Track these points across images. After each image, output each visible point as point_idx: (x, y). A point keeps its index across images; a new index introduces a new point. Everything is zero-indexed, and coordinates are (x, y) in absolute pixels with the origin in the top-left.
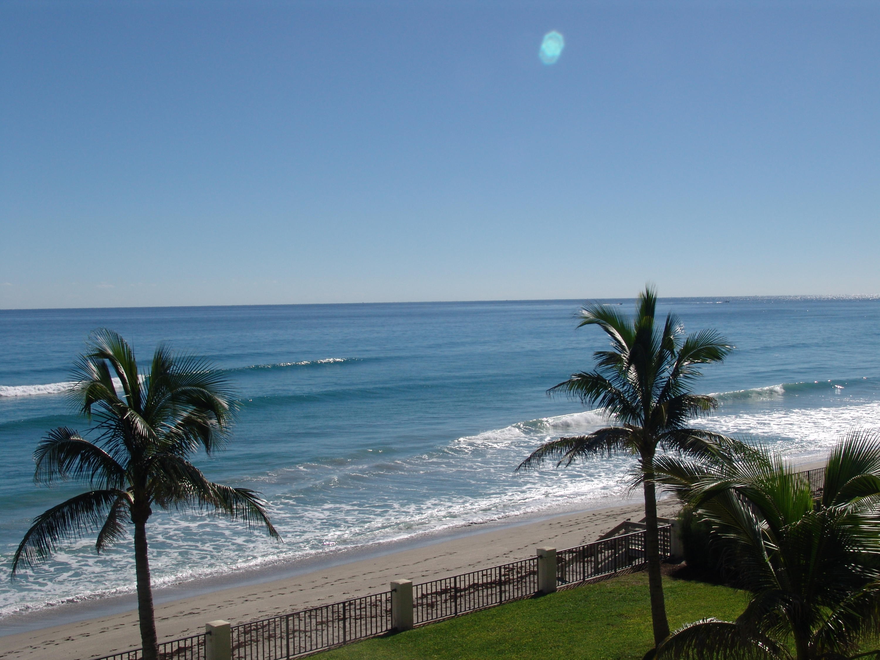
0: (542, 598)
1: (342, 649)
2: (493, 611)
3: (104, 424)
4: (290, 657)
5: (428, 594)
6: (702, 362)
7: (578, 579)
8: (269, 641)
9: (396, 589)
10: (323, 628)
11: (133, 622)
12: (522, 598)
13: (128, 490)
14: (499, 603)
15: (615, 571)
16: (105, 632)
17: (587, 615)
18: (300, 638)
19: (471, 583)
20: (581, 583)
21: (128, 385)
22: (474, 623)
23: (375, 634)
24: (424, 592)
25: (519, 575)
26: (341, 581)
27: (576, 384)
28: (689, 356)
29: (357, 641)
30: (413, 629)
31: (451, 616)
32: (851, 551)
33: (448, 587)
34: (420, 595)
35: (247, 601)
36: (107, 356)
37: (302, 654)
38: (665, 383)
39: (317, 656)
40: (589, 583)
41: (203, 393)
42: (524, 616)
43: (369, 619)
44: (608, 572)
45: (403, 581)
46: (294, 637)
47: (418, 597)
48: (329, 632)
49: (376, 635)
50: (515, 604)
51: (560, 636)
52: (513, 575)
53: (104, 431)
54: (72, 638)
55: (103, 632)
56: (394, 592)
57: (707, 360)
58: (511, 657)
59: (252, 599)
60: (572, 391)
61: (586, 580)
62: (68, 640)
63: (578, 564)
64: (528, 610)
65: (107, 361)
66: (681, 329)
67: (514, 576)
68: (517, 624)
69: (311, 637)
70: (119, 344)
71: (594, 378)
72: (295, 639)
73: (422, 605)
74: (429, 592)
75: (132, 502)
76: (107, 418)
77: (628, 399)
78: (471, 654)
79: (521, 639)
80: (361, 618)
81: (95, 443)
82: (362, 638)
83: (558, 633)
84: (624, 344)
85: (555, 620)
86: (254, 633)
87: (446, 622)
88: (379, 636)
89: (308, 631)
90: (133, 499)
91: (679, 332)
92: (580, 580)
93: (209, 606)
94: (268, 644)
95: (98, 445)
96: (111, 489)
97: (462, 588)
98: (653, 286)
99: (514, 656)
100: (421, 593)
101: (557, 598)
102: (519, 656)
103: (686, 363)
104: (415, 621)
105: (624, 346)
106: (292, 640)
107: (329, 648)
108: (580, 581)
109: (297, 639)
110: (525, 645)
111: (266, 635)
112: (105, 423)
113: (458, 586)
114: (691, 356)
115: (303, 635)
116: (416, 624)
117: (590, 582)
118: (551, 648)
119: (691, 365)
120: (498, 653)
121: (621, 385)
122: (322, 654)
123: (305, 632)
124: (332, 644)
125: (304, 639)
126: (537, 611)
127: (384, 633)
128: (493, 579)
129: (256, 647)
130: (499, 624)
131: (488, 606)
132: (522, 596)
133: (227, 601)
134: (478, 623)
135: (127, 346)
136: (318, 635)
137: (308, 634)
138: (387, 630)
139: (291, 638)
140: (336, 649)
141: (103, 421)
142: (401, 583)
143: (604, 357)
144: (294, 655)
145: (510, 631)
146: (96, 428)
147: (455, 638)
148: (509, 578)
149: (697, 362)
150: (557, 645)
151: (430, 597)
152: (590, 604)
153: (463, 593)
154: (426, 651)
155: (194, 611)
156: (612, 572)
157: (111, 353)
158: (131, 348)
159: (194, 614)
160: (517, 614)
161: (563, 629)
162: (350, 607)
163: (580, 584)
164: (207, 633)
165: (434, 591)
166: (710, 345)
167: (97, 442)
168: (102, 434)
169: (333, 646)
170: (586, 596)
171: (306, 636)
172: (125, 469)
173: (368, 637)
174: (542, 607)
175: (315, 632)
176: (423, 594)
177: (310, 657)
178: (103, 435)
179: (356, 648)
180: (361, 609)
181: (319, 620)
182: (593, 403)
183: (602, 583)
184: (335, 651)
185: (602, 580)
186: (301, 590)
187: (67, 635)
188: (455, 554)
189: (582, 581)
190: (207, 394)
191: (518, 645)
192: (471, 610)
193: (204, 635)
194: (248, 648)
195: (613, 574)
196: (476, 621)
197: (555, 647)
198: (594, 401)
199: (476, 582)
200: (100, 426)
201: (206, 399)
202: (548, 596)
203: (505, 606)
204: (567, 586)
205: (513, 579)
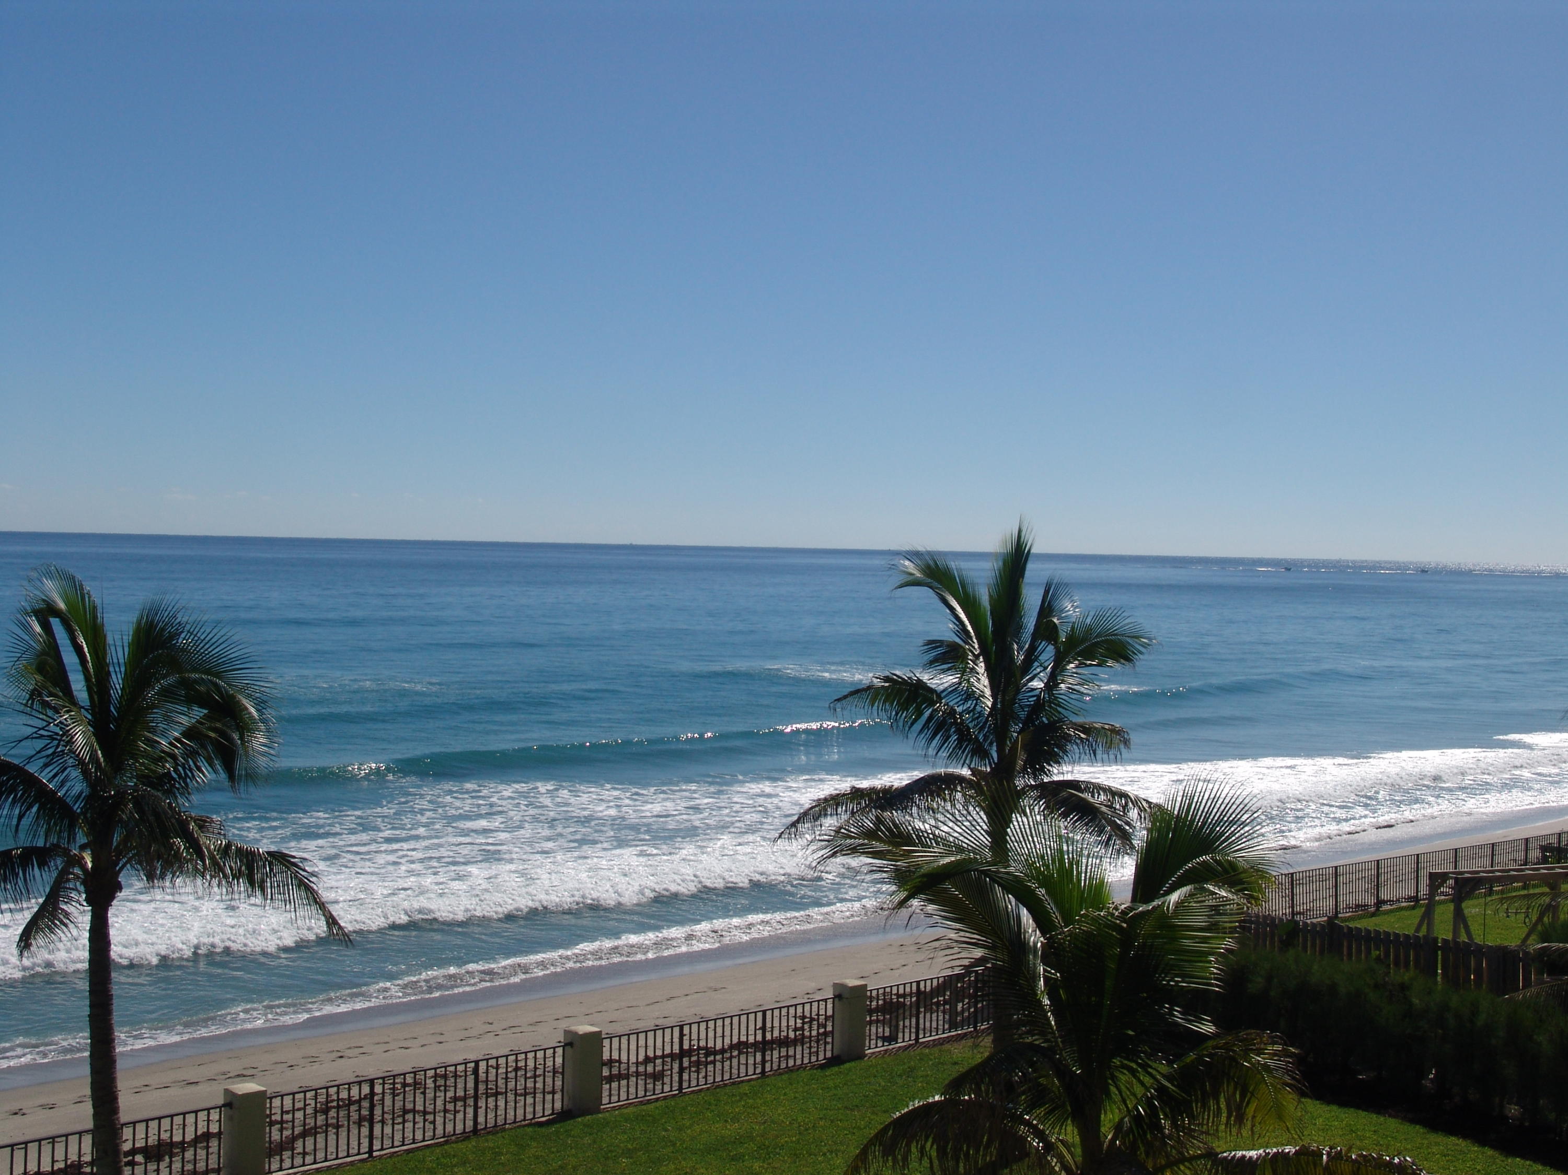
0: (836, 1069)
1: (465, 1143)
2: (745, 1088)
3: (42, 732)
4: (375, 1154)
5: (656, 1057)
6: (1098, 665)
7: (907, 1039)
8: (360, 1126)
9: (572, 1042)
10: (457, 1108)
11: (137, 1087)
12: (802, 1067)
13: (83, 848)
14: (760, 1075)
15: (975, 1027)
16: (83, 1102)
17: (904, 1100)
18: (414, 1123)
19: (735, 1040)
20: (911, 1045)
21: (90, 664)
22: (707, 1106)
23: (531, 1120)
24: (650, 1053)
25: (822, 1030)
26: (514, 1030)
27: (883, 695)
28: (1076, 654)
29: (496, 1129)
30: (600, 1112)
31: (671, 1093)
32: (1172, 983)
33: (694, 1045)
34: (641, 1058)
35: (341, 1057)
36: (57, 613)
37: (397, 1149)
38: (1035, 698)
39: (420, 1153)
40: (925, 1047)
41: (216, 685)
42: (795, 1098)
43: (539, 1096)
44: (963, 1029)
45: (584, 1028)
46: (404, 1122)
47: (639, 1060)
48: (467, 1115)
49: (533, 1121)
50: (785, 1077)
51: (846, 1134)
52: (810, 1031)
53: (40, 744)
54: (24, 1111)
55: (80, 1102)
56: (567, 1048)
57: (1107, 662)
58: (752, 1167)
59: (351, 1055)
60: (875, 707)
61: (920, 1041)
62: (16, 1114)
63: (928, 1015)
64: (806, 1088)
65: (55, 622)
66: (1072, 606)
67: (813, 1032)
68: (779, 1112)
69: (434, 1122)
70: (77, 593)
71: (911, 685)
72: (406, 1125)
73: (637, 1074)
74: (659, 1053)
75: (88, 869)
76: (47, 721)
77: (971, 725)
78: (685, 1159)
79: (777, 1137)
80: (525, 1095)
81: (25, 765)
82: (507, 1126)
83: (845, 1129)
84: (969, 628)
85: (846, 1108)
86: (333, 1113)
87: (659, 1104)
88: (541, 1124)
89: (430, 1113)
90: (90, 865)
91: (1069, 611)
92: (910, 1040)
93: (276, 1063)
94: (356, 1132)
95: (32, 769)
96: (53, 844)
97: (717, 1049)
98: (1029, 530)
99: (756, 1165)
100: (644, 1054)
101: (861, 1069)
102: (766, 1166)
103: (1072, 665)
104: (605, 1100)
105: (969, 632)
106: (401, 1127)
107: (447, 1140)
108: (911, 1042)
109: (409, 1125)
110: (782, 1146)
111: (355, 1116)
112: (43, 729)
113: (711, 1044)
114: (1080, 654)
115: (419, 1119)
116: (608, 1106)
117: (926, 1045)
118: (824, 1154)
119: (1079, 671)
120: (732, 1159)
121: (961, 700)
122: (430, 1150)
123: (425, 1113)
124: (452, 1133)
125: (421, 1125)
126: (821, 1091)
127: (547, 1118)
128: (774, 1036)
129: (335, 1137)
130: (749, 1110)
131: (739, 1079)
132: (802, 1064)
133: (309, 1057)
134: (713, 1107)
135: (89, 597)
136: (447, 1120)
137: (430, 1117)
138: (553, 1114)
139: (399, 1124)
140: (456, 1142)
141: (40, 727)
142: (581, 1033)
143: (941, 650)
144: (382, 1149)
145: (765, 1123)
146: (27, 738)
147: (666, 1130)
148: (803, 1034)
149: (1091, 665)
150: (836, 1150)
151: (659, 1061)
152: (915, 1082)
153: (719, 1057)
154: (611, 1151)
155: (245, 1072)
156: (970, 1030)
157: (62, 605)
158: (98, 602)
159: (244, 1076)
160: (785, 1094)
161: (857, 1122)
162: (516, 1074)
163: (909, 1047)
164: (224, 1105)
165: (668, 1050)
166: (1111, 635)
167: (28, 763)
168: (38, 750)
169: (453, 1138)
170: (912, 1069)
171: (425, 1120)
172: (79, 811)
173: (517, 1124)
174: (831, 1084)
175: (442, 1114)
176: (647, 1057)
177: (408, 1154)
178: (39, 752)
179: (490, 1142)
180: (535, 1076)
181: (450, 1094)
182: (910, 728)
183: (947, 1046)
184: (454, 1145)
185: (948, 1042)
186: (440, 1043)
187: (15, 1106)
188: (724, 990)
189: (914, 1042)
190: (224, 687)
191: (769, 1147)
192: (709, 1086)
193: (220, 1107)
194: (320, 1138)
195: (971, 1032)
196: (710, 1104)
197: (831, 1152)
198: (912, 724)
199: (743, 1039)
200: (35, 735)
201: (221, 696)
202: (847, 1065)
203: (768, 1081)
204: (886, 1050)
205: (811, 1036)
